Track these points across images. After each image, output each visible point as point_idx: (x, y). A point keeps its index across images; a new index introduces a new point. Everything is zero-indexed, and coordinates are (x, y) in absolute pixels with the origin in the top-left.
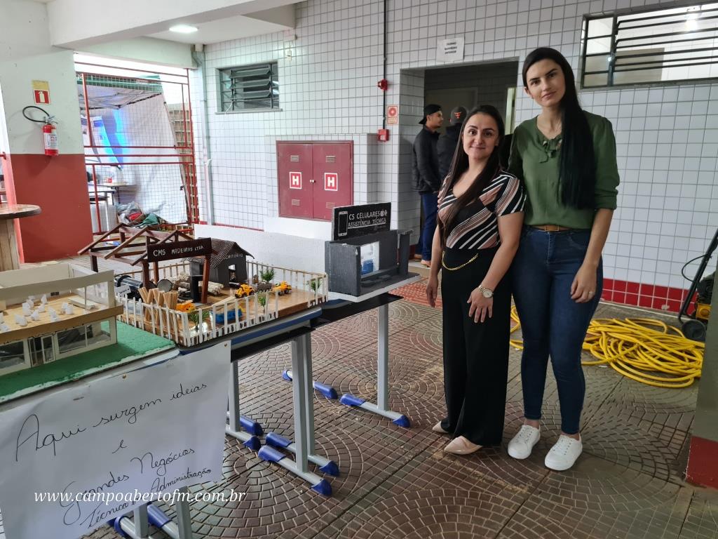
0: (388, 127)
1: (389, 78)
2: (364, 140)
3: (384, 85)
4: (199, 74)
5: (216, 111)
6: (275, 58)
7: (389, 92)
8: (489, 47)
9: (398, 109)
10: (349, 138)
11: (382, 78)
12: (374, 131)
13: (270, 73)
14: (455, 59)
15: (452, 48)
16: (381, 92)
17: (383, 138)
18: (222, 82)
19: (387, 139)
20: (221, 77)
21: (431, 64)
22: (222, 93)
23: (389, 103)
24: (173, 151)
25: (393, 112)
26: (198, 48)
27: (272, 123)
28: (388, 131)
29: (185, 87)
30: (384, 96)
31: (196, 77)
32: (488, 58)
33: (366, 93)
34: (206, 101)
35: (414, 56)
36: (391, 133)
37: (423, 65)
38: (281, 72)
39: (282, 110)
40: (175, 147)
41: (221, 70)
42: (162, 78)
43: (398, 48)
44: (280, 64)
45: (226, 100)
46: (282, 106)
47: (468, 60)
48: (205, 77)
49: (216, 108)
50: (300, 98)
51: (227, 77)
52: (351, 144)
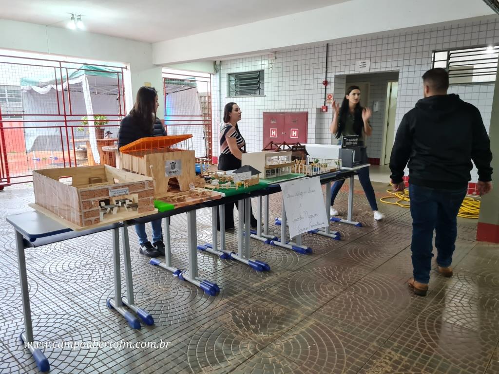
0: (327, 105)
1: (328, 80)
2: (314, 111)
3: (326, 83)
4: (218, 76)
5: (226, 96)
6: (263, 68)
7: (328, 86)
8: (383, 65)
9: (333, 95)
10: (305, 110)
11: (324, 80)
12: (319, 106)
13: (259, 76)
14: (365, 70)
15: (364, 65)
16: (324, 86)
17: (324, 110)
18: (229, 81)
19: (327, 111)
20: (229, 78)
21: (352, 73)
22: (229, 86)
23: (328, 92)
24: (200, 118)
25: (330, 97)
26: (218, 63)
27: (259, 102)
28: (327, 107)
29: (209, 83)
30: (326, 88)
31: (215, 79)
32: (383, 70)
33: (315, 87)
34: (220, 91)
35: (343, 69)
36: (328, 108)
37: (347, 73)
38: (266, 76)
39: (266, 96)
40: (201, 116)
41: (229, 74)
42: (197, 79)
43: (334, 64)
44: (266, 72)
45: (231, 90)
46: (265, 94)
47: (373, 71)
48: (220, 78)
49: (226, 95)
50: (277, 90)
51: (232, 78)
52: (307, 113)
